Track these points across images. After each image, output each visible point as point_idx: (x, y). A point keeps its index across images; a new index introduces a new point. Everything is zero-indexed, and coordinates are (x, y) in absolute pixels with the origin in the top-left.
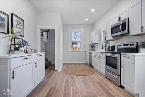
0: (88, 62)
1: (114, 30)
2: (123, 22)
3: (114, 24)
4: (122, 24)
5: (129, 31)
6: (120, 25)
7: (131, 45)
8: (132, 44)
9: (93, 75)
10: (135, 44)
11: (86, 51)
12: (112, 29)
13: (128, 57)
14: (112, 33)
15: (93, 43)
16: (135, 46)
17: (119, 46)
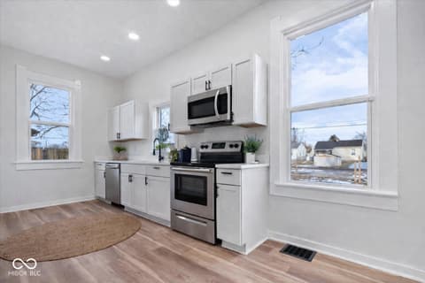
0: (103, 196)
1: (195, 109)
2: (221, 93)
3: (194, 94)
4: (219, 96)
5: (232, 114)
6: (214, 97)
7: (231, 146)
8: (234, 144)
9: (138, 233)
10: (240, 144)
11: (95, 163)
12: (191, 105)
13: (230, 174)
14: (190, 117)
15: (122, 138)
16: (239, 149)
17: (202, 147)
